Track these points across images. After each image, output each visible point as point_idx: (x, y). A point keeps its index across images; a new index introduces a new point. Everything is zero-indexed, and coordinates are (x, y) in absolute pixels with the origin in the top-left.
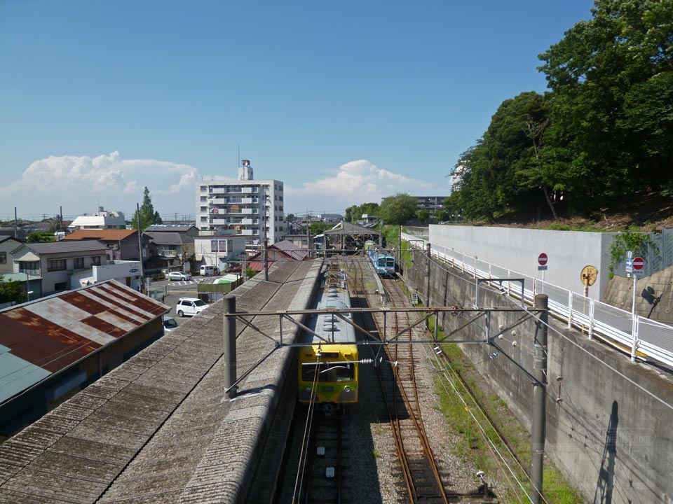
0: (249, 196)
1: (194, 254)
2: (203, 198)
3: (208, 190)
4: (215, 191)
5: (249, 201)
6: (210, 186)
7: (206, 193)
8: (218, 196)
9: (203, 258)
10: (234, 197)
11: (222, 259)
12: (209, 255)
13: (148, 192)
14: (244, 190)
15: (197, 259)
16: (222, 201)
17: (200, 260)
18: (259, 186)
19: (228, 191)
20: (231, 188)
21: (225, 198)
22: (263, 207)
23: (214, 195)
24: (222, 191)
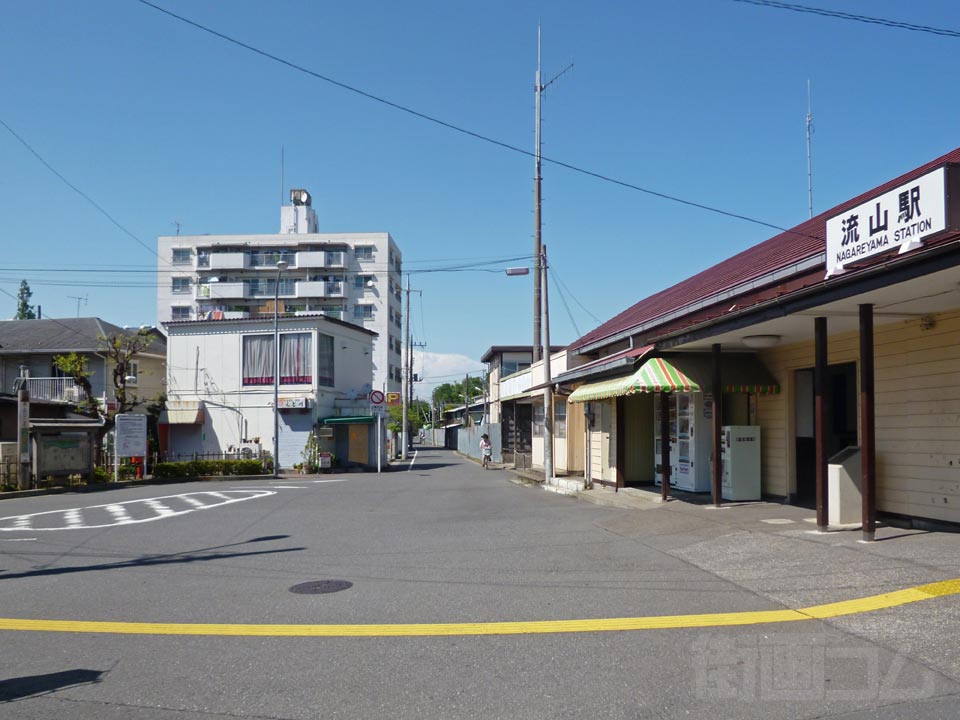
0: (316, 274)
1: (163, 399)
2: (181, 284)
3: (195, 259)
4: (217, 261)
5: (317, 289)
6: (200, 250)
7: (191, 269)
8: (225, 275)
9: (203, 413)
10: (270, 281)
11: (290, 415)
12: (232, 401)
13: (29, 294)
14: (301, 260)
15: (174, 417)
16: (236, 290)
17: (190, 418)
18: (344, 247)
19: (254, 262)
20: (261, 256)
21: (244, 281)
22: (357, 307)
23: (214, 272)
24: (236, 261)
